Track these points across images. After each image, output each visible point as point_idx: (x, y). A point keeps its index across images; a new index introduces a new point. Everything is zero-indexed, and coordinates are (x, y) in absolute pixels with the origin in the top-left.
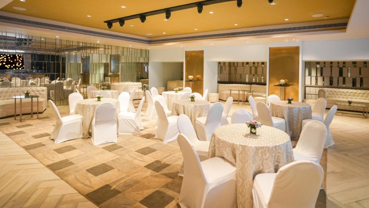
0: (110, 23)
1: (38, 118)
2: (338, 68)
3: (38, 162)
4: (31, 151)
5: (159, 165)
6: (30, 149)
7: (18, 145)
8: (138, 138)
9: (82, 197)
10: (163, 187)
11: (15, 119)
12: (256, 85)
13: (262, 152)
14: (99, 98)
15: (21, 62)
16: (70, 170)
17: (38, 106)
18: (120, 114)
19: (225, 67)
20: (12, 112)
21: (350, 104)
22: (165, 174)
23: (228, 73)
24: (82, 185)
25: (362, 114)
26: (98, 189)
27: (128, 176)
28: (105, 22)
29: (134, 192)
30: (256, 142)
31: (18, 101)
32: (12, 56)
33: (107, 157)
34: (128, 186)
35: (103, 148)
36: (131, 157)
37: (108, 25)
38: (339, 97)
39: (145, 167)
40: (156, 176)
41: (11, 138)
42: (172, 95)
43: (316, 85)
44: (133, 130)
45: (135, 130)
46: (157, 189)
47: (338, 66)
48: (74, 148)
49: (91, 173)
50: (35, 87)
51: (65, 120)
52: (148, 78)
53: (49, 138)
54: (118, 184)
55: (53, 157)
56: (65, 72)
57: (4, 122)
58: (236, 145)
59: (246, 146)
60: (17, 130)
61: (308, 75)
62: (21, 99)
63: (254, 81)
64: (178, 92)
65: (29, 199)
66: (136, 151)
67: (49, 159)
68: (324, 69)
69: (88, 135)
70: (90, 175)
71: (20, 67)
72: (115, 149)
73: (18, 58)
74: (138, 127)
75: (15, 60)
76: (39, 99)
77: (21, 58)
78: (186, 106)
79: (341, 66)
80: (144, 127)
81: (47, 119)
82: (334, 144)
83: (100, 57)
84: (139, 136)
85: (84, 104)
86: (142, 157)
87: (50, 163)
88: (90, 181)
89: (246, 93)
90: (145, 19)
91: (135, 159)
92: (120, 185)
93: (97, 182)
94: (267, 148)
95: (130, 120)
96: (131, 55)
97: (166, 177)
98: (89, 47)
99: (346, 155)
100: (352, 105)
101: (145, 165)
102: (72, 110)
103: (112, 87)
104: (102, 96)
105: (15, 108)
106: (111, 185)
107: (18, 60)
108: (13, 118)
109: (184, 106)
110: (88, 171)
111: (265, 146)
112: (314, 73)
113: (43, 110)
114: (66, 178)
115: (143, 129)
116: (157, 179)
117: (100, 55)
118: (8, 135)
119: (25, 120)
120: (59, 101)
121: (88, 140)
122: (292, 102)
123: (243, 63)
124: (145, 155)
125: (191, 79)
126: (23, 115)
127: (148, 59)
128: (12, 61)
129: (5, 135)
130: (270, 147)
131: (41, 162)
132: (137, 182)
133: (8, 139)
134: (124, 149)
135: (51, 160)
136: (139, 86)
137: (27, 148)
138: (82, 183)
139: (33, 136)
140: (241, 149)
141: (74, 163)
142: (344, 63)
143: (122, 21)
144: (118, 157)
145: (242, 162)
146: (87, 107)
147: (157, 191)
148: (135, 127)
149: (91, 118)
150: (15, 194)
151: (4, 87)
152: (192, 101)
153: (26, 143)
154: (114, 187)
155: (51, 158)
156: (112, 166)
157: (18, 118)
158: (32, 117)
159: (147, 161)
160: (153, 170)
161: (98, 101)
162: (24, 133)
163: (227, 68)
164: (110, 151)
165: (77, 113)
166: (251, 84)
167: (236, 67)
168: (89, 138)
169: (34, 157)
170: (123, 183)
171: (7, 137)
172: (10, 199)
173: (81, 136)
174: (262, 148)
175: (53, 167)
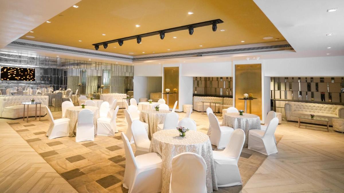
0: (97, 46)
1: (40, 120)
2: (306, 83)
3: (34, 151)
4: (31, 143)
5: (119, 158)
6: (31, 142)
7: (23, 138)
8: (111, 138)
9: (59, 175)
10: (117, 173)
11: (24, 120)
12: (228, 98)
13: (180, 149)
14: (83, 106)
15: (32, 75)
16: (54, 157)
17: (40, 111)
18: (99, 119)
19: (201, 81)
20: (21, 115)
21: (313, 118)
22: (121, 165)
23: (203, 87)
24: (60, 168)
25: (326, 127)
26: (70, 171)
27: (94, 164)
28: (93, 45)
29: (94, 174)
30: (178, 142)
31: (26, 106)
32: (22, 69)
33: (83, 151)
34: (92, 171)
35: (82, 144)
36: (101, 152)
37: (95, 47)
38: (306, 111)
39: (109, 159)
40: (114, 166)
41: (19, 134)
42: (146, 106)
43: (285, 99)
44: (108, 132)
45: (110, 132)
46: (112, 174)
47: (306, 82)
48: (61, 143)
49: (69, 161)
50: (40, 95)
51: (57, 122)
52: (133, 90)
53: (45, 135)
54: (85, 168)
55: (45, 149)
56: (66, 84)
57: (16, 122)
58: (162, 143)
59: (168, 144)
60: (24, 128)
61: (277, 90)
62: (28, 105)
63: (227, 95)
64: (152, 102)
65: (24, 173)
66: (106, 148)
67: (42, 149)
68: (293, 84)
69: (73, 134)
70: (67, 161)
71: (31, 79)
72: (90, 146)
73: (29, 71)
74: (112, 130)
75: (26, 73)
76: (41, 105)
77: (32, 72)
78: (150, 114)
79: (309, 81)
80: (119, 131)
81: (46, 121)
82: (277, 152)
83: (92, 72)
84: (112, 137)
85: (71, 110)
86: (109, 153)
87: (42, 152)
88: (66, 166)
89: (217, 105)
90: (122, 43)
91: (103, 153)
92: (86, 170)
93: (71, 166)
94: (184, 146)
95: (107, 124)
96: (118, 71)
97: (121, 167)
98: (82, 63)
99: (283, 162)
100: (314, 118)
101: (109, 158)
102: (64, 115)
103: (101, 97)
104: (86, 104)
105: (24, 112)
106: (80, 169)
107: (29, 73)
108: (22, 120)
109: (148, 114)
110: (67, 159)
111: (182, 144)
112: (283, 88)
113: (45, 114)
114: (50, 163)
115: (118, 132)
116: (114, 168)
117: (92, 70)
118: (17, 131)
119: (30, 121)
120: (58, 108)
121: (73, 138)
122: (243, 114)
123: (217, 78)
124: (112, 151)
125: (168, 92)
126: (29, 117)
127: (133, 73)
128: (22, 74)
129: (15, 132)
130: (185, 146)
131: (36, 151)
132: (99, 169)
133: (17, 134)
134: (98, 146)
135: (43, 150)
136: (125, 97)
137: (28, 141)
138: (60, 166)
139: (34, 133)
140: (165, 146)
141: (59, 153)
142: (312, 78)
143: (105, 44)
144: (91, 151)
145: (165, 155)
146: (73, 113)
147: (111, 175)
148: (110, 130)
149: (76, 121)
150: (16, 169)
151: (18, 95)
152: (157, 110)
153: (29, 137)
154: (82, 170)
155: (43, 149)
156: (85, 157)
157: (26, 119)
158: (36, 119)
159: (111, 155)
160: (113, 162)
161: (83, 108)
162: (28, 130)
163: (203, 82)
164: (87, 147)
165: (66, 117)
166: (224, 97)
167: (212, 81)
168: (74, 136)
169: (32, 147)
170: (89, 168)
171: (16, 133)
172: (13, 172)
173: (68, 135)
174: (180, 146)
175: (43, 155)
